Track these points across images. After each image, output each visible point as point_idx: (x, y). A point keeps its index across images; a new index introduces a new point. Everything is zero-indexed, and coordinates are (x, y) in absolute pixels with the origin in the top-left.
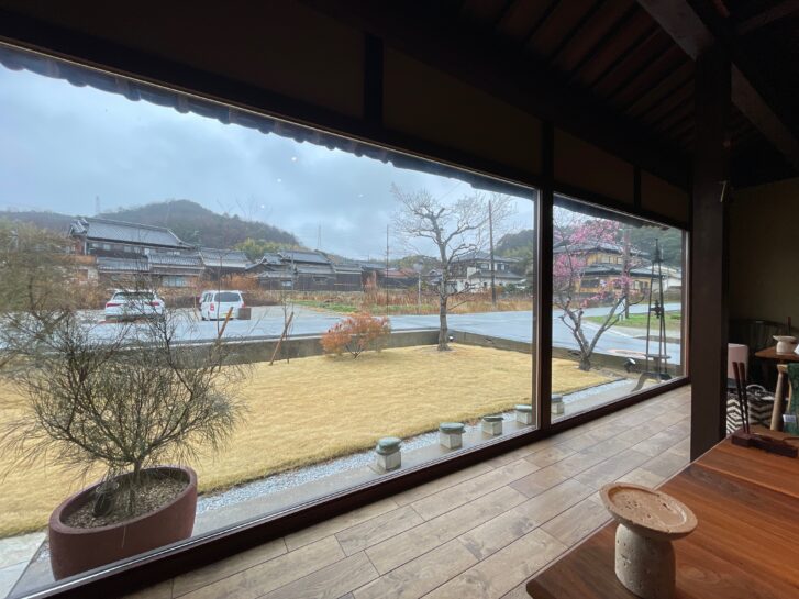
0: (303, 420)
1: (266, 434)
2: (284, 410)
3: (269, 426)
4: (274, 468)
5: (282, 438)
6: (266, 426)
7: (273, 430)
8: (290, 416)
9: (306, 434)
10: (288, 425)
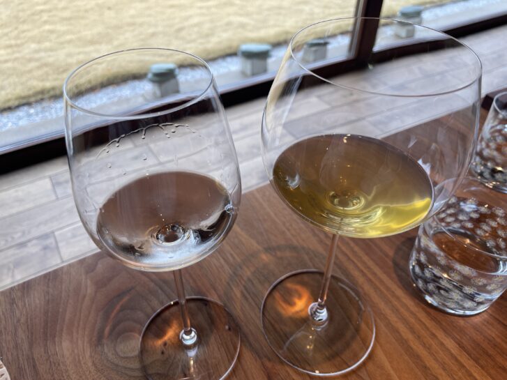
0: (68, 37)
1: (17, 55)
2: (46, 22)
3: (22, 44)
4: (23, 98)
5: (37, 60)
6: (17, 45)
7: (27, 51)
8: (51, 32)
9: (69, 55)
10: (47, 44)
